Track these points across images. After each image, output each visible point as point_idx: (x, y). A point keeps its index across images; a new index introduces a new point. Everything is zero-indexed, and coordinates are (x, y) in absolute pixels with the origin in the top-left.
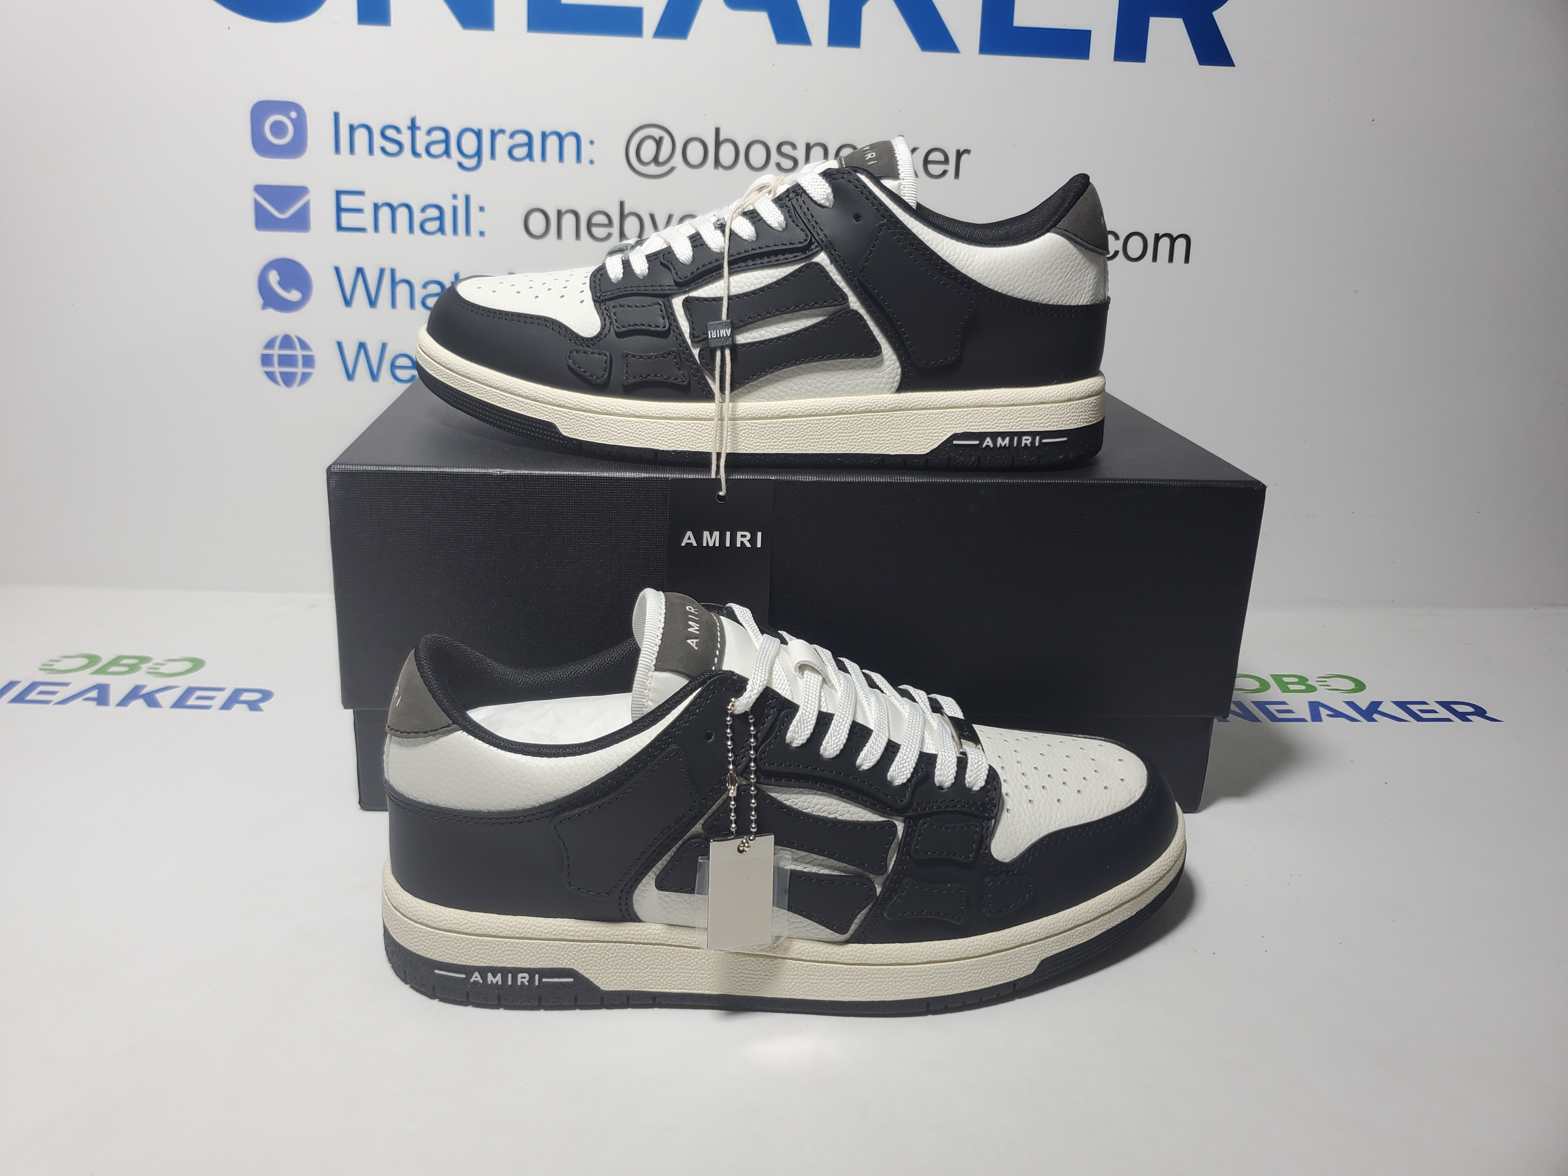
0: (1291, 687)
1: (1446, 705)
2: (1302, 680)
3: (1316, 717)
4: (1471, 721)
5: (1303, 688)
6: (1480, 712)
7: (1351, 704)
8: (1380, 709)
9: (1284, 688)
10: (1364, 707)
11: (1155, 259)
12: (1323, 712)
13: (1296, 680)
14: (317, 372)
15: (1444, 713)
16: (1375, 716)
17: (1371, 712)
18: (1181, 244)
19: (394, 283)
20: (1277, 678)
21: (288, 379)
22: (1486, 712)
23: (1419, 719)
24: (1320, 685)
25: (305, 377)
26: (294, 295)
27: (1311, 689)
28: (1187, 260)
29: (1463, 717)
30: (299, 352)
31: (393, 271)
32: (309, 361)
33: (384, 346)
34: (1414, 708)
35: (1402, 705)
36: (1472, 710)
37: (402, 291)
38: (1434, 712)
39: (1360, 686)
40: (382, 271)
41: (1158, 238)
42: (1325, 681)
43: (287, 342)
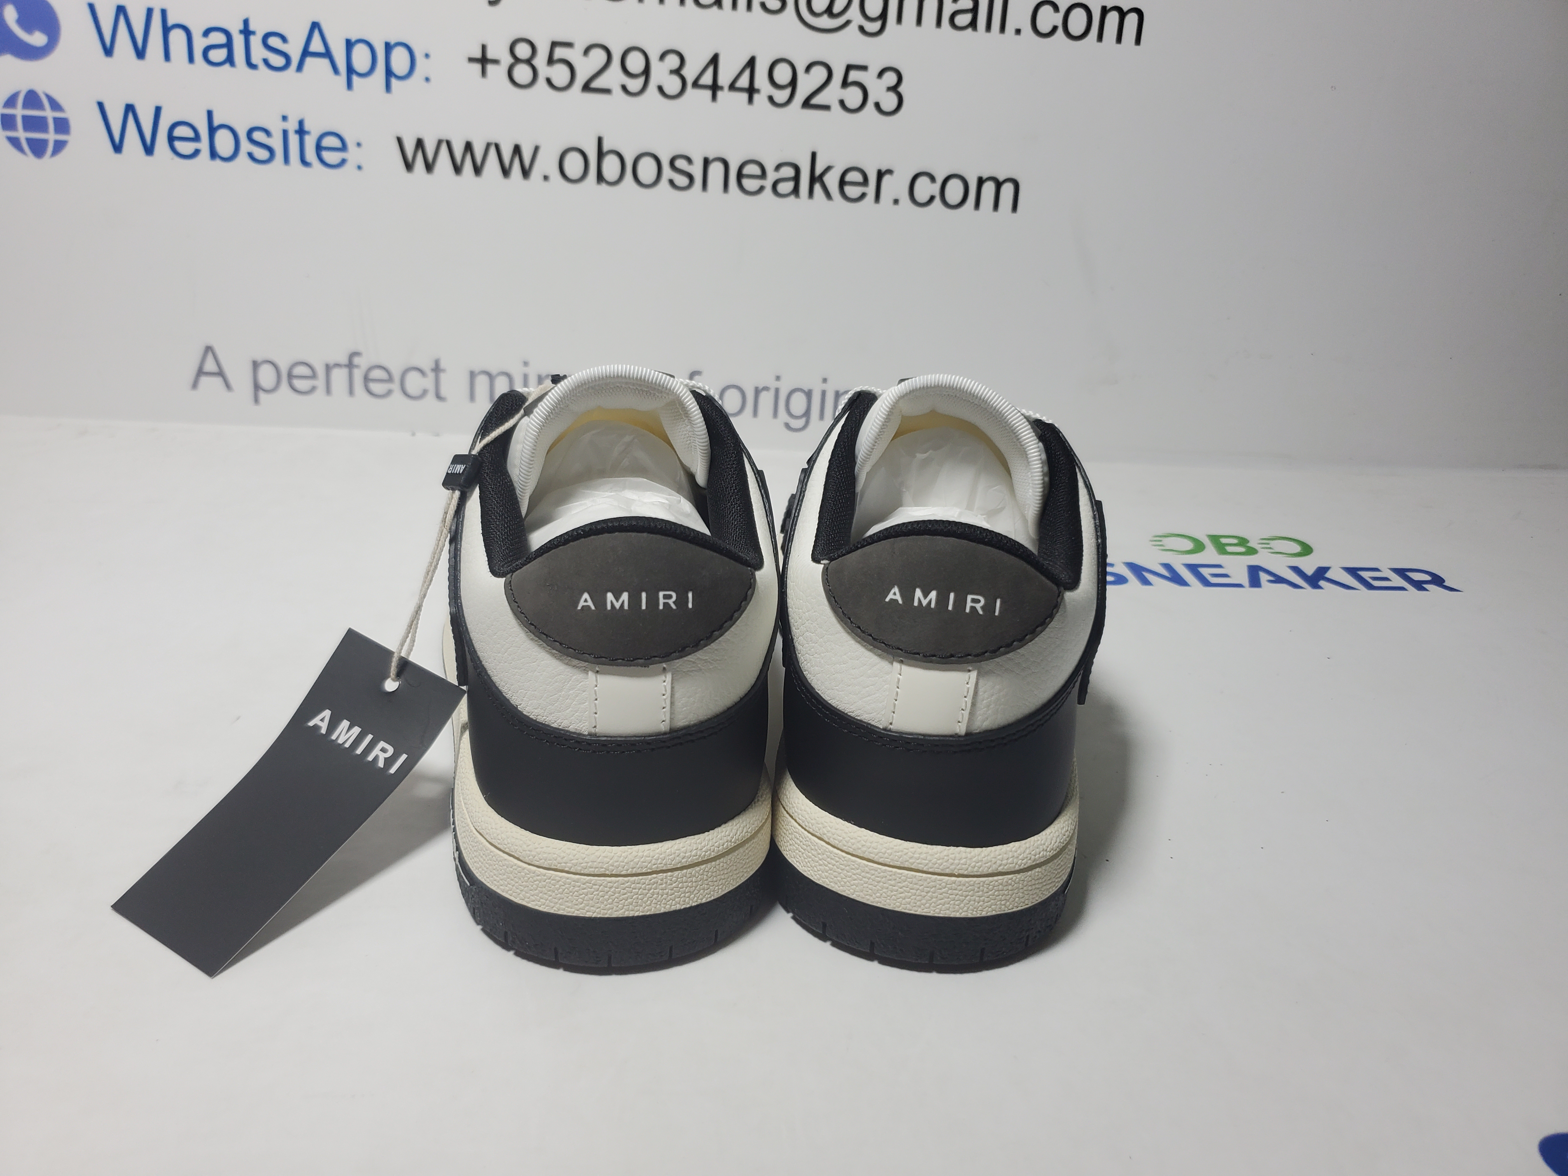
0: (1229, 549)
1: (1401, 572)
2: (1243, 542)
3: (1255, 582)
4: (1427, 590)
5: (1242, 550)
6: (1438, 581)
7: (1296, 570)
8: (1328, 575)
9: (1221, 549)
10: (1310, 571)
11: (1100, 37)
12: (1264, 577)
13: (1235, 541)
14: (73, 139)
15: (1398, 581)
16: (1322, 583)
17: (1317, 578)
18: (1131, 20)
19: (166, 30)
20: (1215, 539)
21: (38, 148)
22: (1444, 581)
23: (1370, 587)
24: (1263, 548)
25: (59, 146)
26: (38, 39)
27: (1252, 551)
28: (1138, 41)
29: (1419, 585)
30: (49, 114)
31: (164, 12)
32: (62, 126)
33: (158, 110)
34: (1365, 575)
35: (1353, 571)
36: (1428, 578)
37: (177, 38)
38: (1386, 579)
39: (1307, 550)
40: (150, 11)
41: (1105, 11)
42: (1268, 544)
43: (32, 100)
